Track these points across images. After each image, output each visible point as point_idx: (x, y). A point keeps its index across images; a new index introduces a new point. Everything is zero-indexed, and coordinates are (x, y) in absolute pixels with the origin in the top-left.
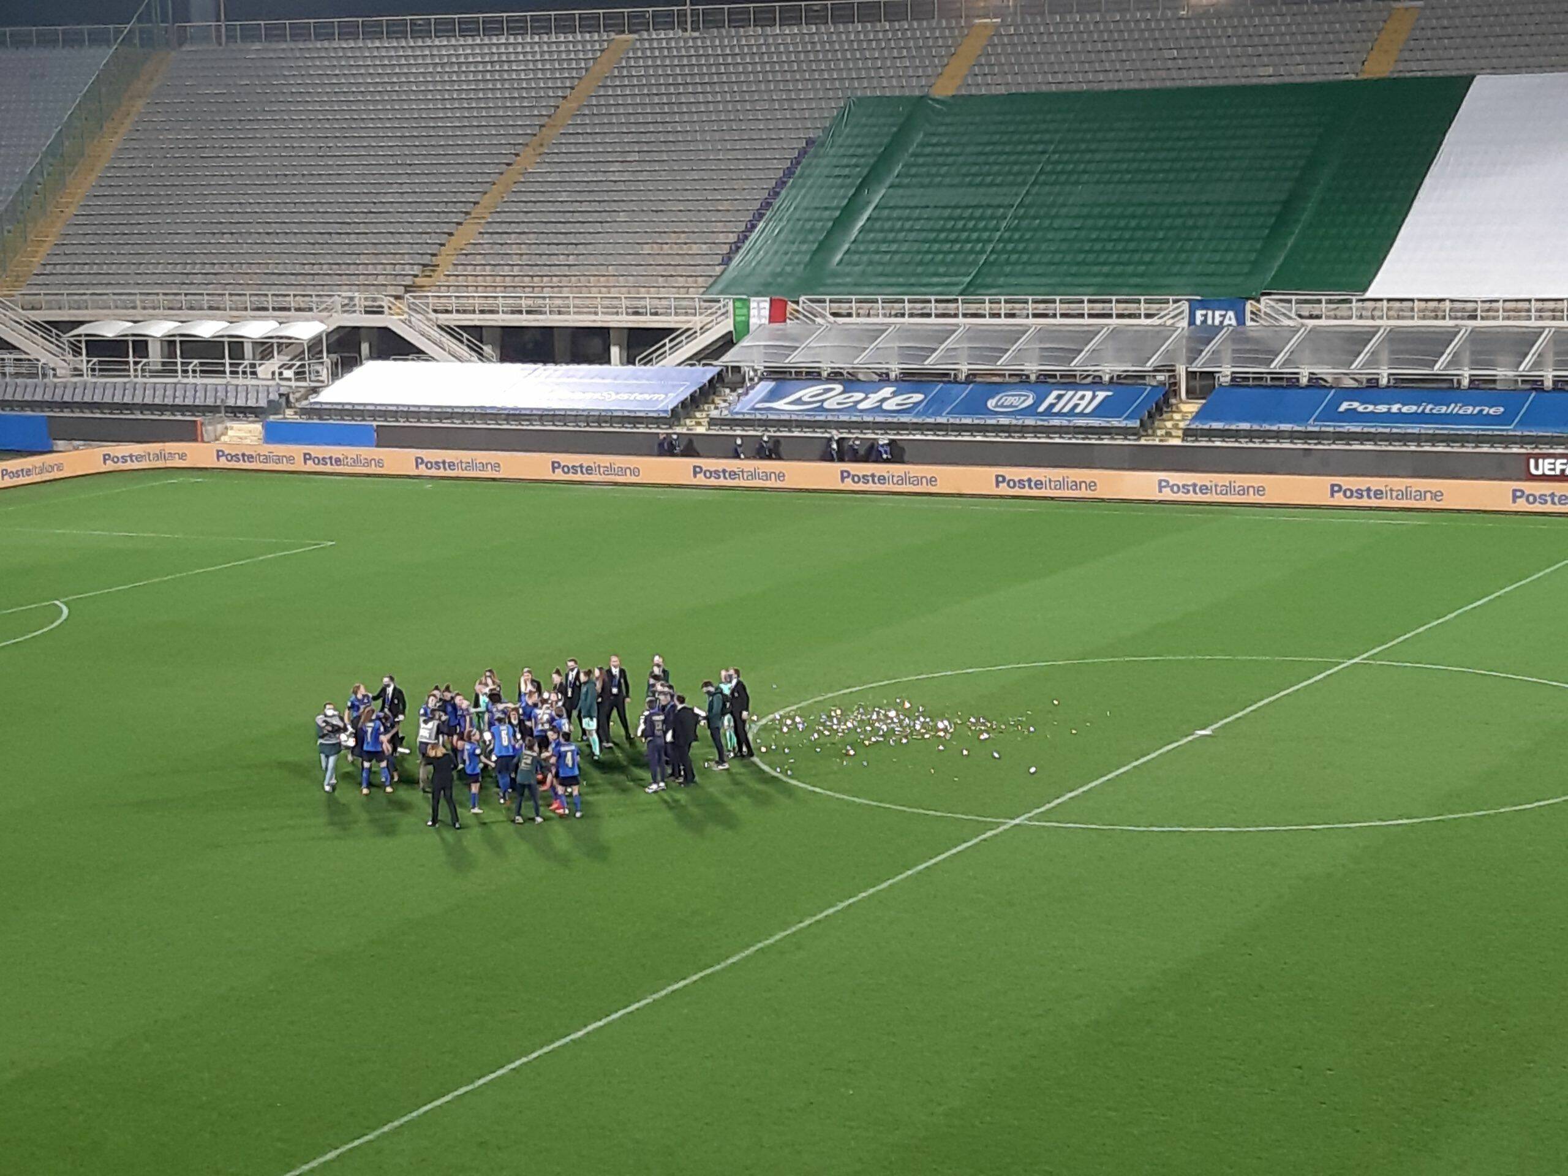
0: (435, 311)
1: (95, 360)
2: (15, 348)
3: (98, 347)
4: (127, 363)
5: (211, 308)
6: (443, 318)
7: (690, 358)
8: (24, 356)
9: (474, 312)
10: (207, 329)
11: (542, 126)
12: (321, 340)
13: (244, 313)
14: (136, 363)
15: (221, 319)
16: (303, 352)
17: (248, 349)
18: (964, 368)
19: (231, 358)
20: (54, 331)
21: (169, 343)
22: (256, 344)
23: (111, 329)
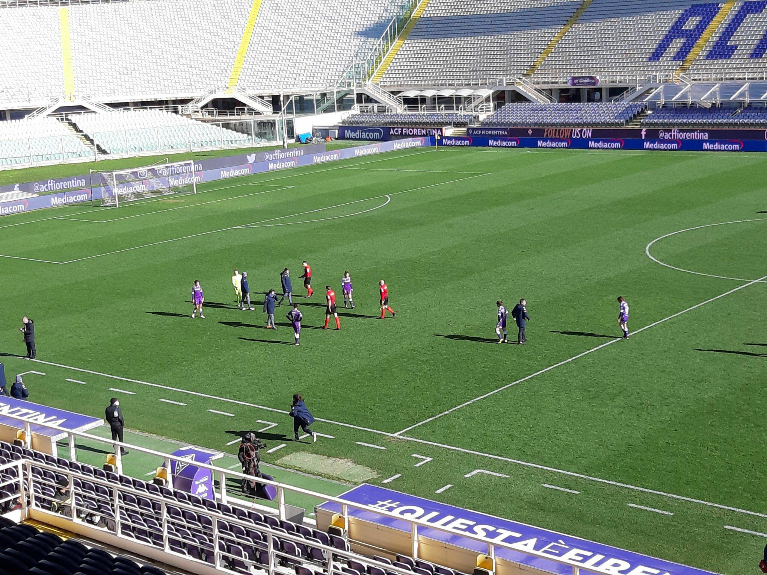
0: (534, 83)
1: (406, 106)
2: (378, 102)
3: (407, 101)
4: (418, 107)
5: (449, 85)
6: (537, 86)
7: (634, 99)
8: (381, 105)
9: (549, 83)
10: (447, 93)
11: (578, 9)
12: (489, 97)
13: (461, 87)
14: (421, 107)
15: (453, 89)
16: (483, 101)
17: (463, 100)
18: (747, 100)
19: (456, 104)
20: (392, 95)
21: (433, 99)
22: (466, 98)
23: (412, 94)
